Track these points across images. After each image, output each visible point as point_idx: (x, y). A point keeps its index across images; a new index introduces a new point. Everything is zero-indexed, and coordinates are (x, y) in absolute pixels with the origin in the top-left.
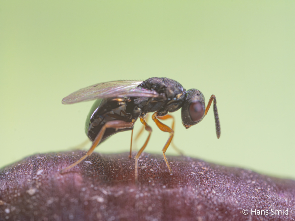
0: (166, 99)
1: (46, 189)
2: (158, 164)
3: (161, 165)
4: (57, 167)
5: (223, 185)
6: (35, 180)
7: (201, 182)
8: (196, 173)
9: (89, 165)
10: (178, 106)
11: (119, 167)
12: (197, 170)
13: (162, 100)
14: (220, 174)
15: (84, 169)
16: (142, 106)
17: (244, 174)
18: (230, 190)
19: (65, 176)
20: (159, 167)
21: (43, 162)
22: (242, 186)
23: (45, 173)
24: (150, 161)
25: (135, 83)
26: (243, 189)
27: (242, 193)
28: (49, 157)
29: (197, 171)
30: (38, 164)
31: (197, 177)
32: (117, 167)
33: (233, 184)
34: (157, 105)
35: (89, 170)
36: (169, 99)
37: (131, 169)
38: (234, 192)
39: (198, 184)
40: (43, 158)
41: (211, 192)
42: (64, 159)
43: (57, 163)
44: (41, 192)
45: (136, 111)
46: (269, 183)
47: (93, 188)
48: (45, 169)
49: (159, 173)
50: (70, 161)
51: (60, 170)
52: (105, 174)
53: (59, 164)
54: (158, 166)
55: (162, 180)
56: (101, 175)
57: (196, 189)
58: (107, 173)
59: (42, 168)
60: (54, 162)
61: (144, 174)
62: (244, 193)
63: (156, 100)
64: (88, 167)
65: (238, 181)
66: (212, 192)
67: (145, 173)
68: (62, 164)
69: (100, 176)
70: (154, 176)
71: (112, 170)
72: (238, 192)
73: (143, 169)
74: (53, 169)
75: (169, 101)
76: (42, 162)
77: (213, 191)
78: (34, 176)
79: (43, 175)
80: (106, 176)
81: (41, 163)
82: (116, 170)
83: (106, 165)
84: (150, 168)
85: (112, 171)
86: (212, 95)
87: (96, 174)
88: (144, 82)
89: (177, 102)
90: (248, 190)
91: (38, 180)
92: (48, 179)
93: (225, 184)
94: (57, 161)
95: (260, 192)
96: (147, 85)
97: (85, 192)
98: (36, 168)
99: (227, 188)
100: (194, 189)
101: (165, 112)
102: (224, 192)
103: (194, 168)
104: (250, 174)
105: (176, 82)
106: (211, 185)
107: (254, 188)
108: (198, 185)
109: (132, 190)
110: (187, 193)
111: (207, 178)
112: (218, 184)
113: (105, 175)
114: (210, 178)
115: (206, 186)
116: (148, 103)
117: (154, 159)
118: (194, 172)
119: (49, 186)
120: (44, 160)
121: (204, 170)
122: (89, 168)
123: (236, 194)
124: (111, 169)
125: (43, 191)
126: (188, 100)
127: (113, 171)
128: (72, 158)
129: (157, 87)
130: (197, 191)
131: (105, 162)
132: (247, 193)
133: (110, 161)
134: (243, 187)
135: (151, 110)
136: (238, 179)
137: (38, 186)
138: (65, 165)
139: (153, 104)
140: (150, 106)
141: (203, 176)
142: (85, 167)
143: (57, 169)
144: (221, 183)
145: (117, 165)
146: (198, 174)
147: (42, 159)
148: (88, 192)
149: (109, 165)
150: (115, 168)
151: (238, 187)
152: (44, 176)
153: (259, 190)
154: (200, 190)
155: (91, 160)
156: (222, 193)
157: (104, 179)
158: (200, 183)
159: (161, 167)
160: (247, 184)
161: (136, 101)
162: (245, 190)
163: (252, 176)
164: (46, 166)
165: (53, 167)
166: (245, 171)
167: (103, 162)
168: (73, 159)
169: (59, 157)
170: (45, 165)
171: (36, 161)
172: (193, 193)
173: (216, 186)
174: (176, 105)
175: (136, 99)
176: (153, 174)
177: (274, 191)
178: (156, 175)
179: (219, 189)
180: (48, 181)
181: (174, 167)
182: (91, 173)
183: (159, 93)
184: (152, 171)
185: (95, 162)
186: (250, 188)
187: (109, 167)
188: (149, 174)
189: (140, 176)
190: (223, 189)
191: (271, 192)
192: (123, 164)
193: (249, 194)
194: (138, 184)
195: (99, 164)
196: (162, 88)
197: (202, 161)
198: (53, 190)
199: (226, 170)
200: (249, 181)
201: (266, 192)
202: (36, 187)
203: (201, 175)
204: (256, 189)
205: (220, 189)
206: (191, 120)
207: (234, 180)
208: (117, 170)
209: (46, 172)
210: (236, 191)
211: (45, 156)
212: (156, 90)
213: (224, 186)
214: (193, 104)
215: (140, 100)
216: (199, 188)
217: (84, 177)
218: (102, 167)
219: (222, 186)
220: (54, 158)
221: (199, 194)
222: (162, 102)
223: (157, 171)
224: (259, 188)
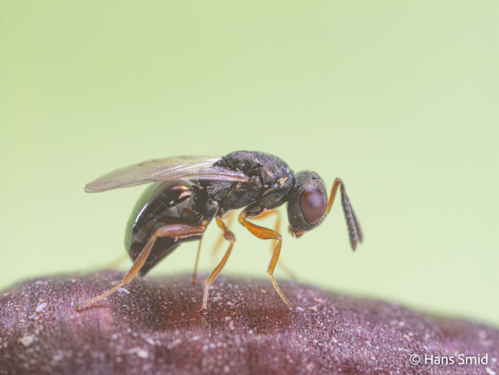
0: (260, 186)
1: (52, 335)
2: (241, 293)
3: (246, 295)
4: (70, 299)
5: (350, 328)
6: (33, 320)
7: (313, 323)
8: (305, 308)
9: (124, 296)
10: (282, 198)
11: (174, 299)
12: (306, 303)
13: (255, 188)
14: (345, 310)
15: (116, 302)
16: (220, 197)
17: (386, 311)
18: (361, 338)
19: (82, 314)
20: (243, 299)
21: (46, 290)
22: (382, 330)
23: (49, 310)
24: (227, 288)
25: (208, 160)
26: (384, 336)
27: (382, 343)
28: (57, 282)
29: (306, 305)
30: (38, 293)
31: (306, 315)
32: (171, 299)
33: (366, 327)
34: (246, 196)
35: (124, 304)
36: (266, 186)
37: (195, 303)
38: (368, 340)
39: (309, 327)
40: (46, 283)
41: (330, 341)
42: (81, 285)
43: (70, 292)
44: (42, 341)
45: (210, 207)
46: (428, 326)
47: (130, 335)
48: (50, 303)
49: (242, 309)
50: (92, 289)
51: (74, 304)
52: (150, 309)
53: (73, 293)
54: (240, 296)
55: (247, 320)
56: (143, 311)
57: (304, 336)
58: (154, 309)
59: (44, 300)
60: (65, 291)
61: (216, 310)
62: (385, 342)
63: (245, 188)
64: (122, 298)
65: (374, 322)
66: (332, 341)
67: (218, 309)
68: (79, 293)
69: (142, 313)
70: (234, 313)
71: (162, 304)
72: (376, 340)
73: (216, 302)
74: (63, 302)
75: (267, 189)
76: (44, 290)
77: (334, 338)
78: (32, 315)
79: (46, 312)
80: (153, 313)
81: (43, 292)
82: (169, 303)
83: (153, 295)
84: (227, 300)
85: (163, 306)
86: (337, 179)
87: (136, 311)
88: (224, 158)
89: (280, 190)
90: (392, 337)
91: (38, 320)
92: (54, 319)
93: (353, 328)
94: (69, 288)
95: (412, 341)
96: (229, 163)
97: (117, 341)
98: (34, 301)
99: (357, 333)
100: (301, 336)
101: (259, 209)
102: (352, 340)
103: (301, 300)
104: (395, 311)
105: (278, 158)
106: (329, 329)
107: (403, 334)
108: (307, 329)
109: (196, 338)
110: (290, 342)
111: (323, 317)
112: (341, 327)
113: (151, 313)
114: (328, 316)
115: (321, 331)
116: (230, 192)
117: (234, 285)
118: (301, 307)
119: (57, 331)
120: (47, 287)
121: (318, 303)
122: (125, 301)
123: (371, 343)
124: (161, 302)
125: (45, 339)
126: (298, 187)
127: (165, 305)
128: (95, 283)
129: (245, 165)
130: (305, 339)
131: (150, 290)
132: (391, 343)
133: (160, 289)
134: (385, 332)
135: (234, 206)
136: (375, 319)
137: (37, 332)
138: (84, 295)
139: (240, 195)
140: (234, 199)
141: (316, 314)
142: (117, 298)
143: (70, 302)
144: (347, 325)
145: (171, 295)
146: (308, 310)
147: (44, 285)
148: (122, 341)
149: (157, 295)
150: (167, 300)
151: (374, 332)
152: (47, 314)
153: (411, 337)
154: (311, 337)
155: (127, 287)
156: (347, 343)
157: (149, 318)
158: (312, 326)
159: (246, 299)
160: (390, 327)
161: (211, 188)
162: (387, 337)
163: (398, 314)
164: (52, 298)
165: (64, 299)
166: (388, 305)
167: (147, 290)
168: (97, 285)
169: (74, 281)
170: (50, 296)
171: (35, 289)
172: (300, 342)
173: (337, 330)
174: (278, 196)
175: (210, 185)
176: (231, 310)
177: (435, 338)
178: (237, 312)
179: (343, 335)
180: (55, 323)
181: (267, 298)
182: (128, 308)
183: (250, 175)
184: (230, 306)
185: (134, 290)
186: (395, 334)
187: (157, 298)
188: (224, 310)
189: (211, 314)
190: (351, 336)
191: (430, 340)
192: (182, 293)
193: (395, 343)
194: (207, 327)
195: (141, 293)
196: (255, 168)
197: (314, 289)
198: (64, 339)
199: (355, 304)
200: (394, 322)
201: (422, 341)
202: (34, 333)
203: (313, 311)
204: (406, 336)
205: (346, 335)
206: (305, 221)
207: (369, 320)
208: (171, 303)
209: (51, 307)
210: (373, 340)
211: (50, 281)
212: (244, 170)
213: (352, 330)
214: (306, 194)
215: (216, 188)
216: (310, 333)
217: (116, 315)
218: (147, 298)
219: (348, 331)
220: (65, 283)
221: (310, 343)
222: (254, 190)
223: (238, 305)
224: (411, 334)
